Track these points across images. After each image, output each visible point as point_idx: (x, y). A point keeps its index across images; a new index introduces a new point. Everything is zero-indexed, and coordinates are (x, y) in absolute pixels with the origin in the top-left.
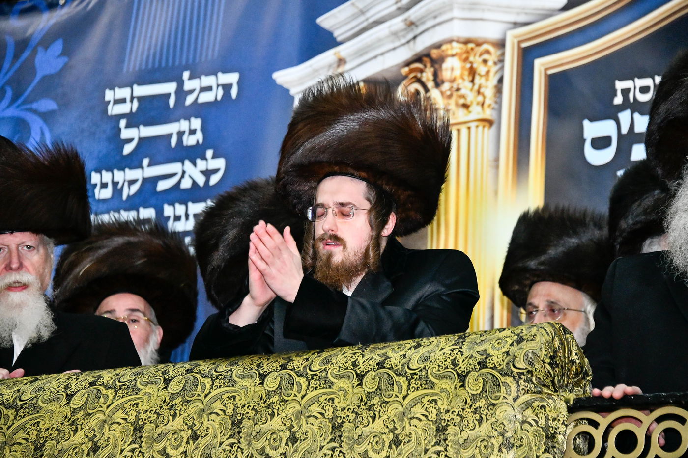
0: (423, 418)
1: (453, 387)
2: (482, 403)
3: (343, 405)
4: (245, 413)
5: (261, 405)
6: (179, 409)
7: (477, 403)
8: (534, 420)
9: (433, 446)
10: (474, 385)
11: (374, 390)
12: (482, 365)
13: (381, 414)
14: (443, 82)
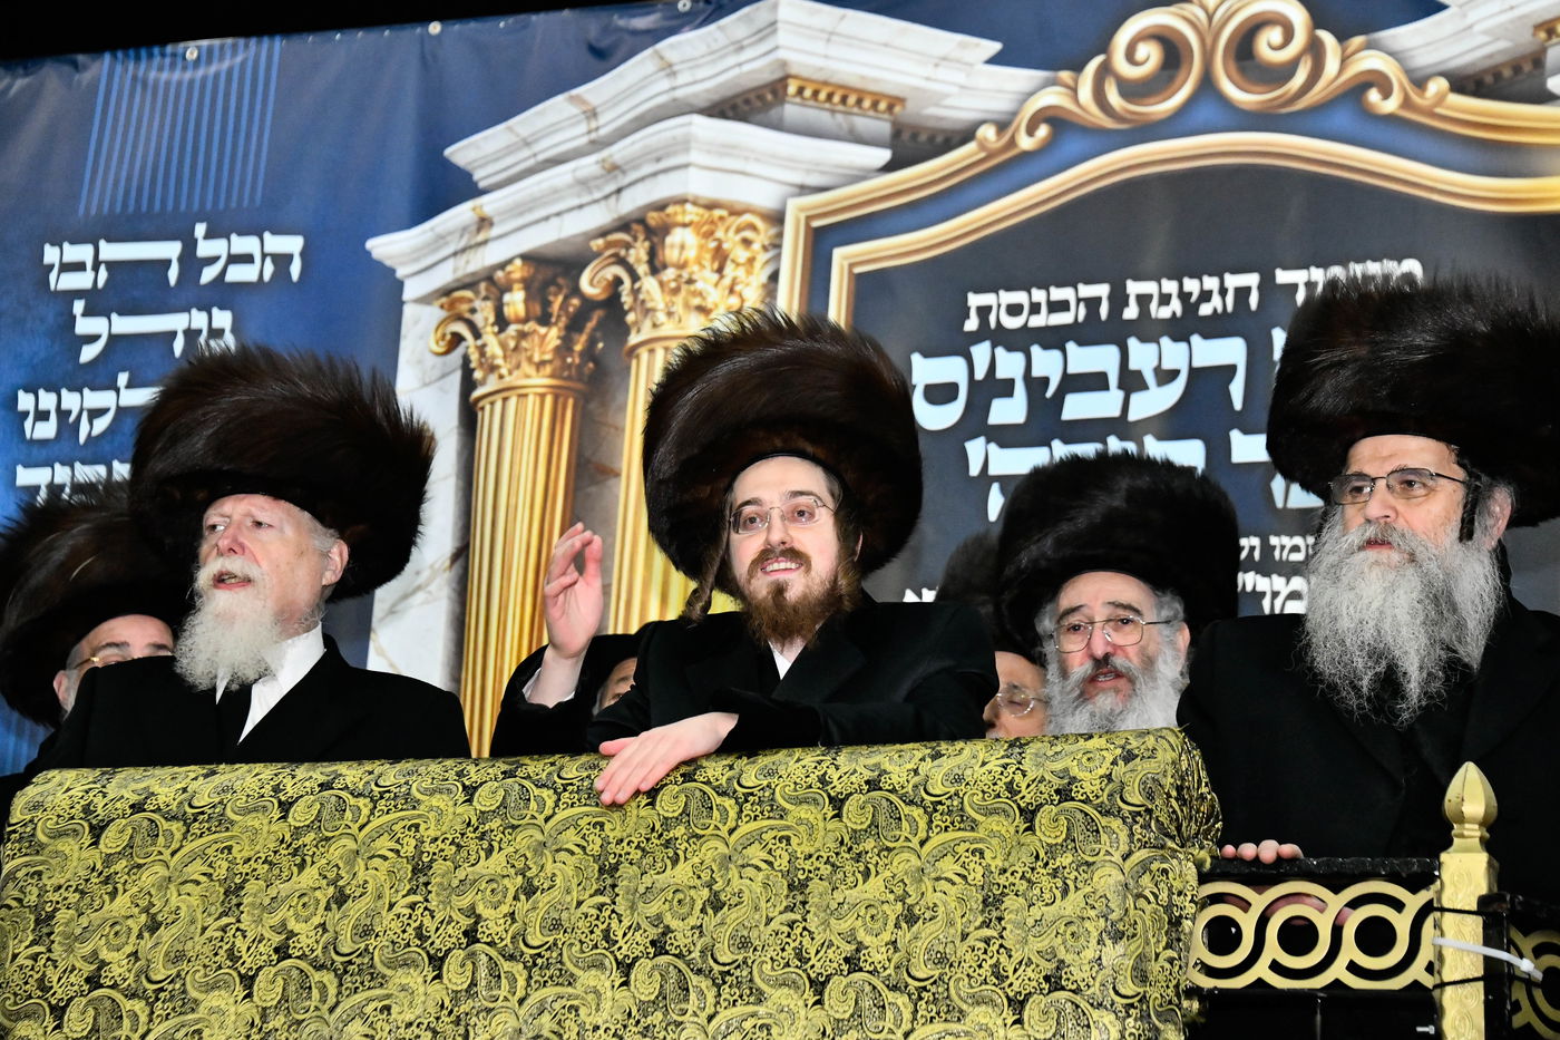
0: (957, 879)
1: (1012, 830)
2: (1066, 859)
3: (808, 850)
4: (623, 853)
5: (653, 840)
6: (498, 839)
7: (1058, 859)
8: (1153, 893)
9: (977, 929)
10: (1049, 828)
11: (864, 827)
12: (1064, 794)
13: (880, 869)
14: (665, 267)
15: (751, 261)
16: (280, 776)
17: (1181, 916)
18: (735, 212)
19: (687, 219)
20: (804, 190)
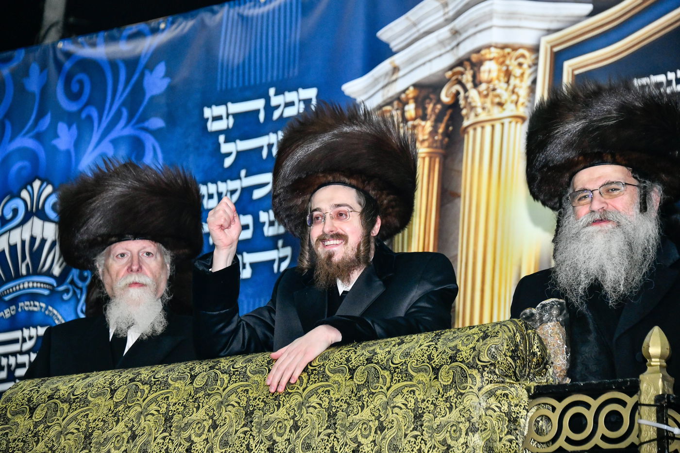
0: (403, 407)
1: (428, 379)
2: (452, 393)
3: (337, 396)
4: (256, 404)
5: (270, 397)
6: (202, 402)
7: (448, 393)
8: (497, 407)
9: (411, 431)
10: (445, 378)
11: (363, 383)
12: (453, 359)
13: (369, 404)
14: (481, 83)
15: (522, 74)
16: (114, 377)
17: (517, 417)
18: (515, 49)
19: (492, 56)
20: (550, 31)
